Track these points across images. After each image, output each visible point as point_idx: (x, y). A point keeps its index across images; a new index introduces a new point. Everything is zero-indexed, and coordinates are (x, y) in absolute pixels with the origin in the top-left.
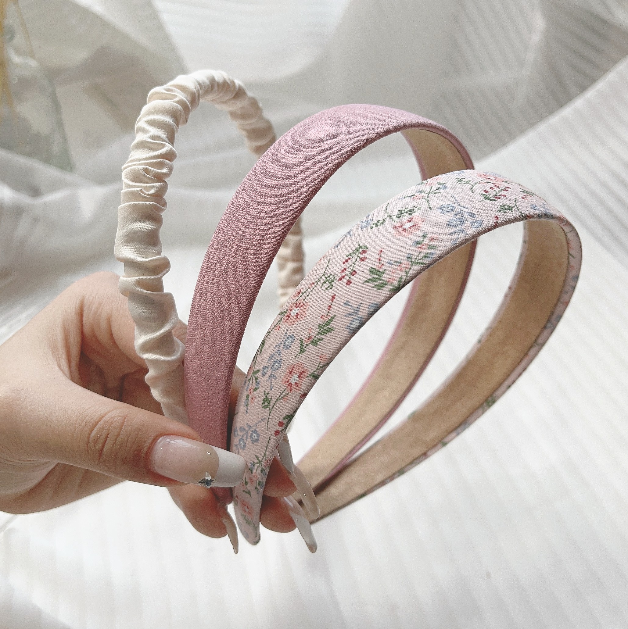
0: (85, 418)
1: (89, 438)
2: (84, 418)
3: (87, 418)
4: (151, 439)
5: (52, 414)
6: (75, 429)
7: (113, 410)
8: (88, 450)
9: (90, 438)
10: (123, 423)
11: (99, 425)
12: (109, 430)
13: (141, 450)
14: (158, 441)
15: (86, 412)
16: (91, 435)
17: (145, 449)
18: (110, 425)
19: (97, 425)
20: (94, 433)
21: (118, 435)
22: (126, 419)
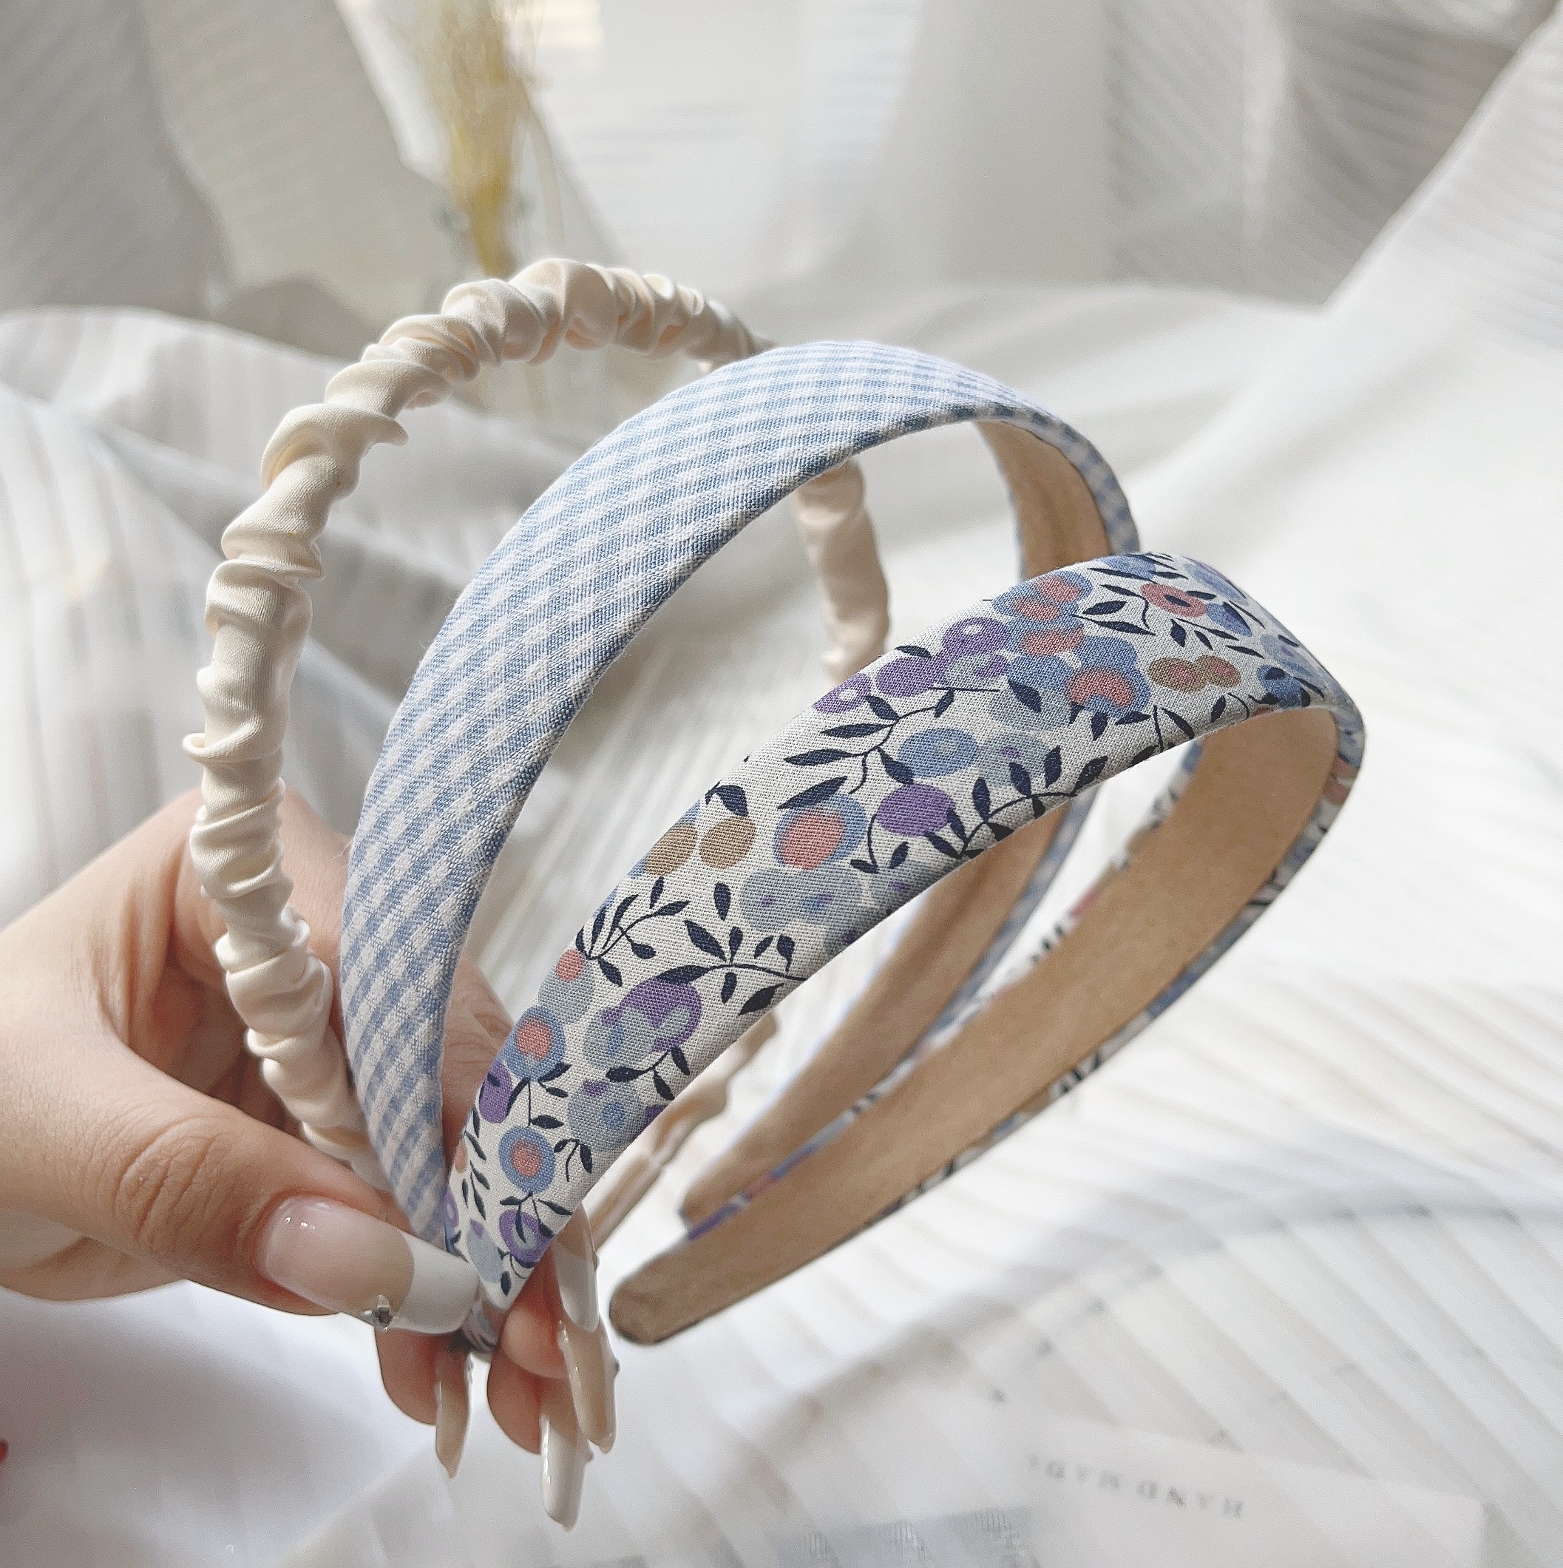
0: (117, 1134)
1: (119, 1180)
2: (113, 1133)
3: (120, 1135)
4: (263, 1201)
5: (46, 1115)
6: (91, 1157)
7: (186, 1119)
8: (114, 1210)
9: (123, 1182)
10: (203, 1155)
11: (147, 1154)
12: (167, 1169)
13: (240, 1222)
14: (281, 1208)
15: (122, 1120)
16: (125, 1175)
17: (247, 1223)
18: (171, 1158)
19: (143, 1154)
20: (132, 1171)
21: (188, 1183)
22: (212, 1147)
